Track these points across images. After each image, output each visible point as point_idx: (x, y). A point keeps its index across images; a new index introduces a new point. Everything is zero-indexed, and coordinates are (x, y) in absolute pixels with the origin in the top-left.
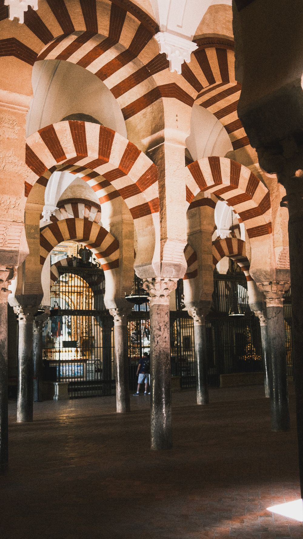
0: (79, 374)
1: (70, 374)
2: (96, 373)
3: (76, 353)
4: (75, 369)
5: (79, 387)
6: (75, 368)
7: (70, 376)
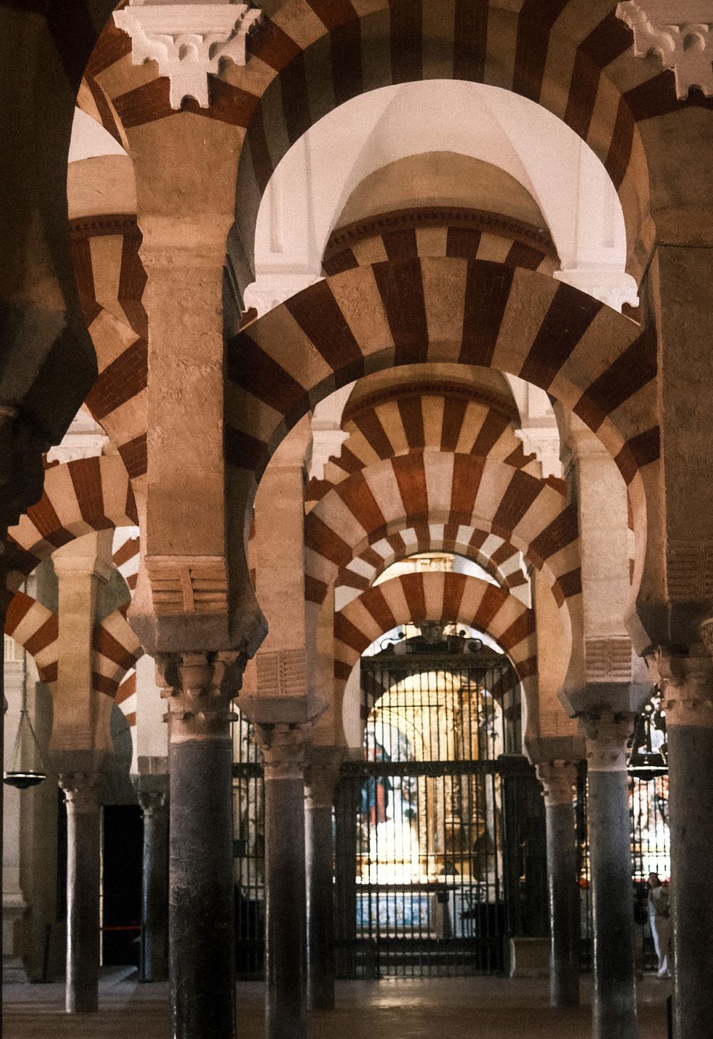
0: (416, 923)
1: (392, 920)
2: (465, 921)
3: (422, 866)
4: (404, 908)
5: (407, 954)
6: (406, 906)
7: (392, 925)
